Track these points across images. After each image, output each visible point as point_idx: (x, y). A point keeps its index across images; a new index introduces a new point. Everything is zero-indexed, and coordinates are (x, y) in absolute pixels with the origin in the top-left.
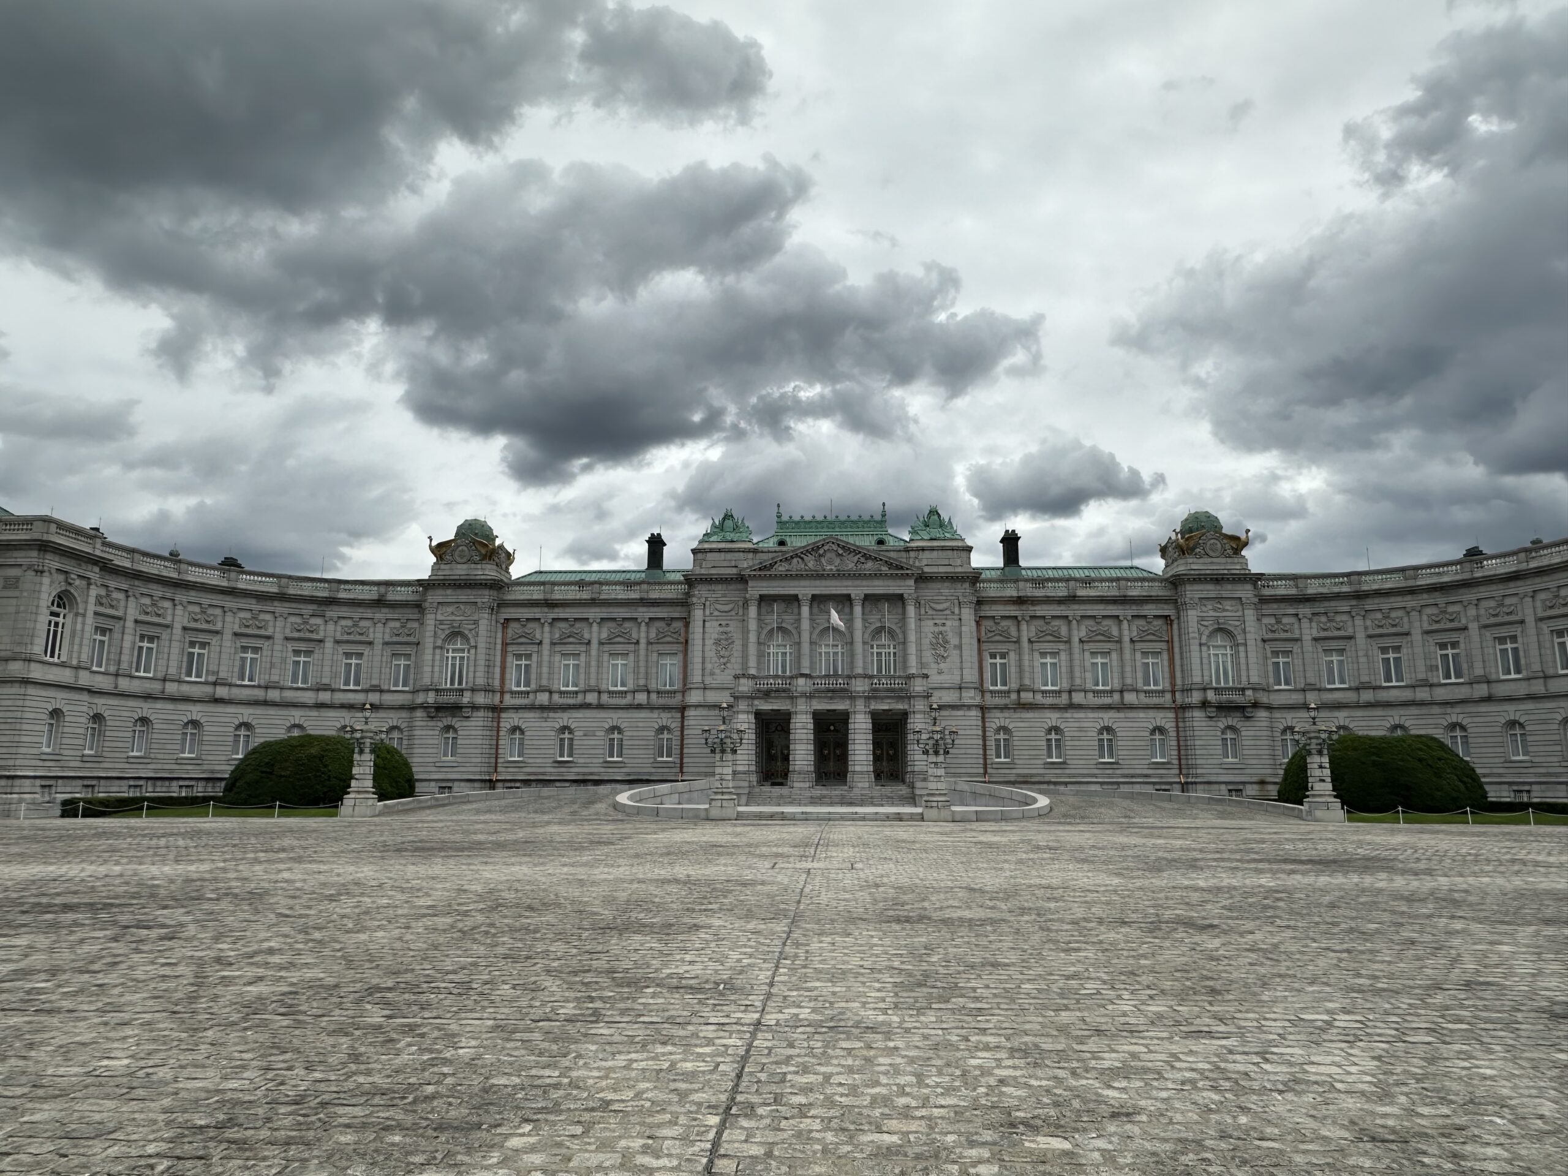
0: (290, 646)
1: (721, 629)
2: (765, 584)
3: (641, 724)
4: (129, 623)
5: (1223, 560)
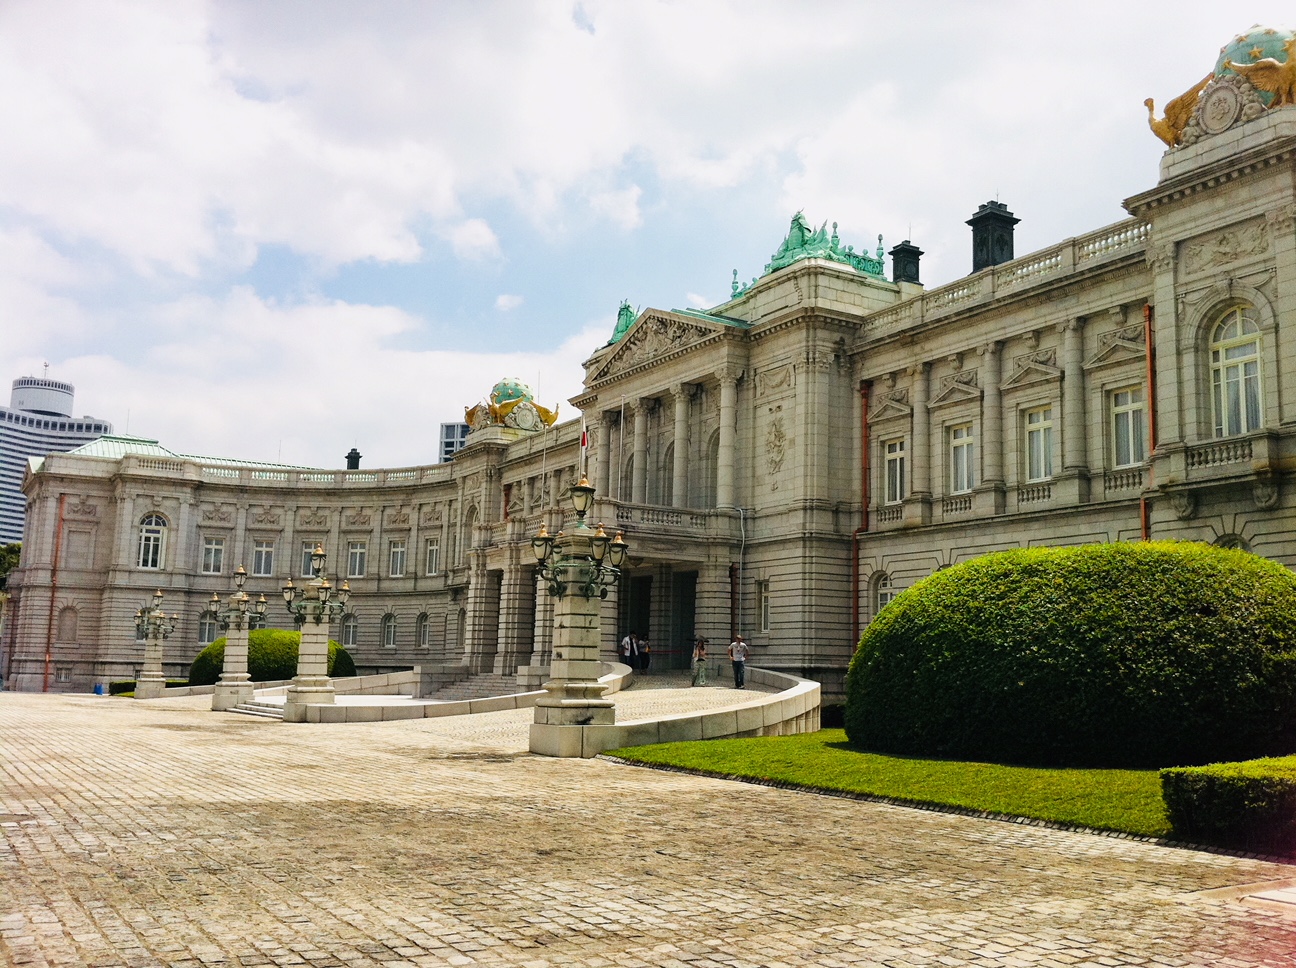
4: (240, 532)
5: (1237, 133)
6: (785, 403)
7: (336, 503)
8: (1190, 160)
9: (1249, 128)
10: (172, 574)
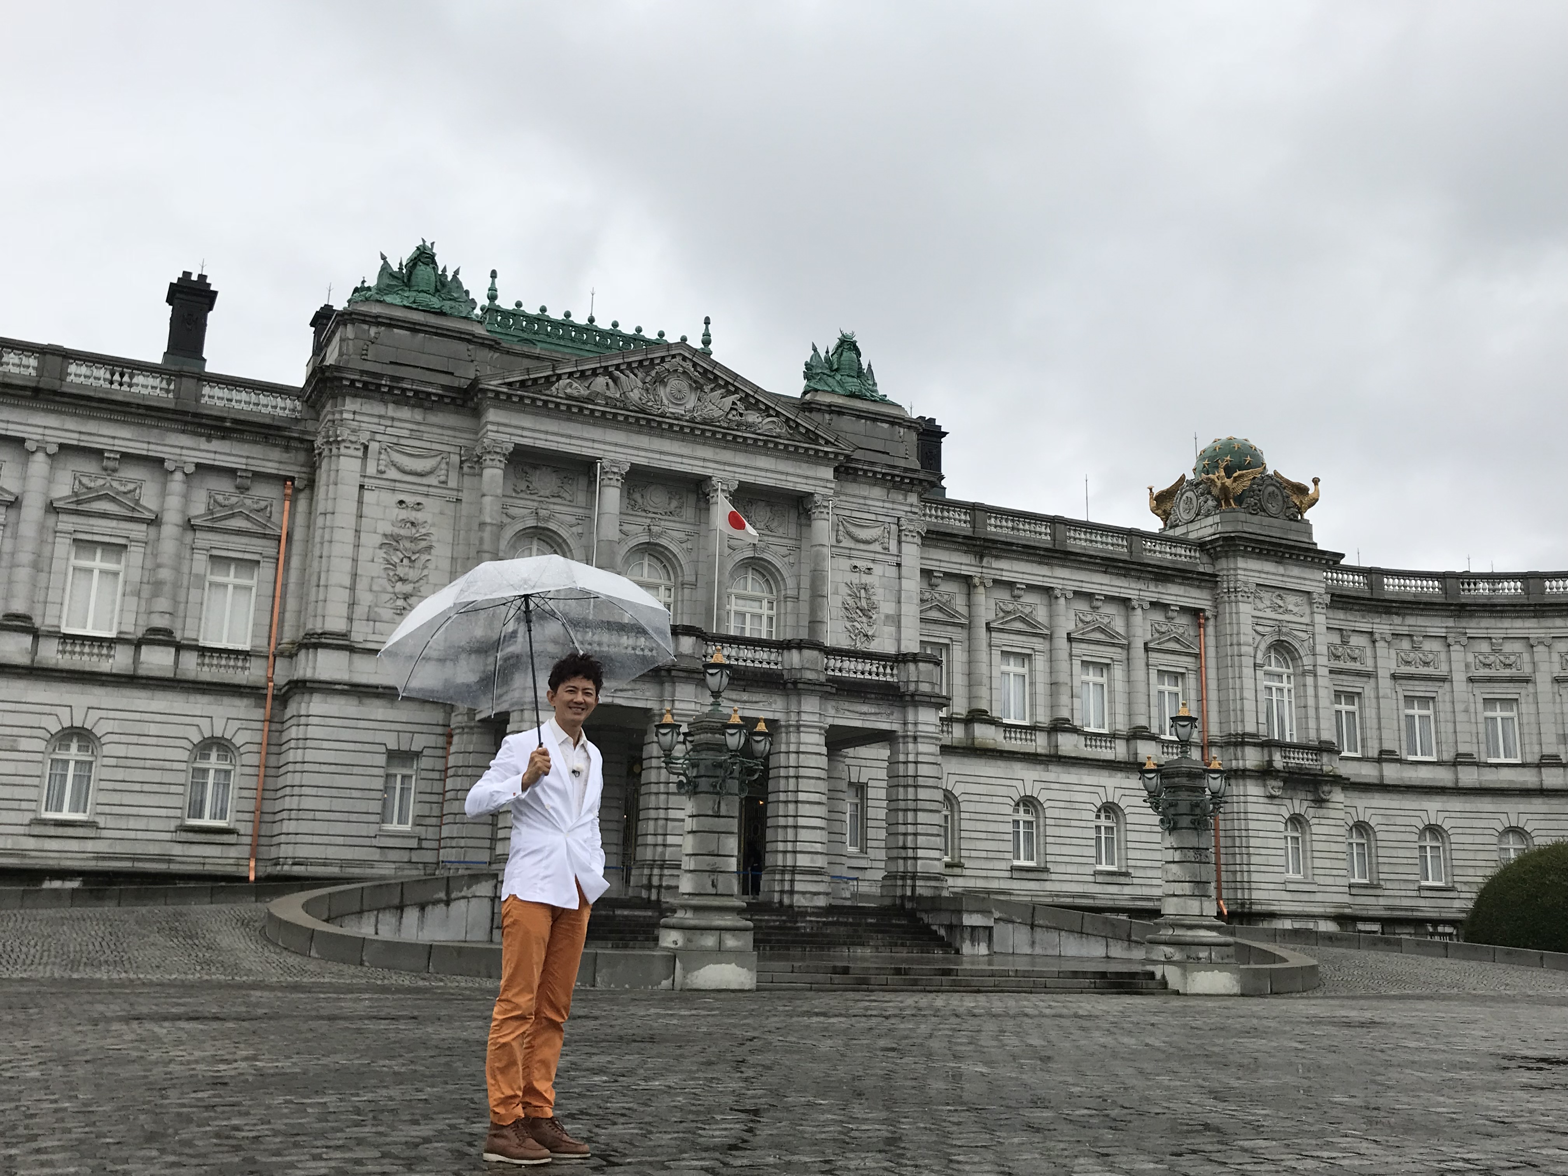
1: (404, 514)
2: (527, 421)
3: (153, 729)
6: (878, 569)
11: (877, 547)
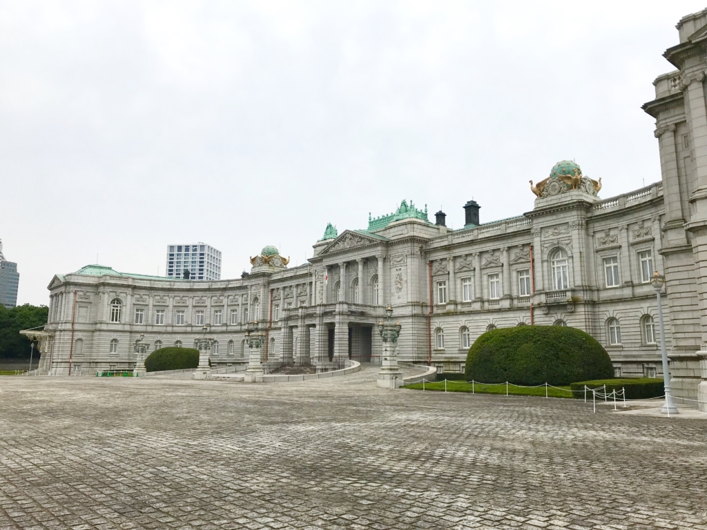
0: (213, 309)
1: (321, 285)
2: (328, 259)
4: (151, 306)
5: (559, 196)
6: (402, 268)
7: (191, 294)
8: (544, 203)
9: (563, 195)
10: (124, 324)
11: (402, 262)
